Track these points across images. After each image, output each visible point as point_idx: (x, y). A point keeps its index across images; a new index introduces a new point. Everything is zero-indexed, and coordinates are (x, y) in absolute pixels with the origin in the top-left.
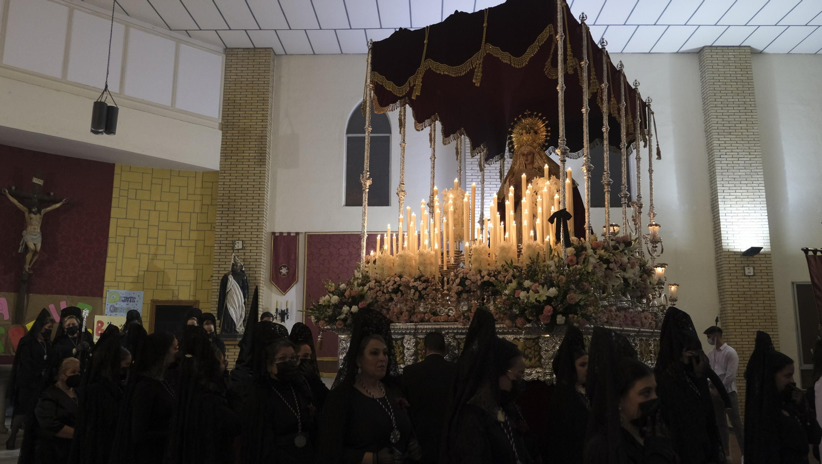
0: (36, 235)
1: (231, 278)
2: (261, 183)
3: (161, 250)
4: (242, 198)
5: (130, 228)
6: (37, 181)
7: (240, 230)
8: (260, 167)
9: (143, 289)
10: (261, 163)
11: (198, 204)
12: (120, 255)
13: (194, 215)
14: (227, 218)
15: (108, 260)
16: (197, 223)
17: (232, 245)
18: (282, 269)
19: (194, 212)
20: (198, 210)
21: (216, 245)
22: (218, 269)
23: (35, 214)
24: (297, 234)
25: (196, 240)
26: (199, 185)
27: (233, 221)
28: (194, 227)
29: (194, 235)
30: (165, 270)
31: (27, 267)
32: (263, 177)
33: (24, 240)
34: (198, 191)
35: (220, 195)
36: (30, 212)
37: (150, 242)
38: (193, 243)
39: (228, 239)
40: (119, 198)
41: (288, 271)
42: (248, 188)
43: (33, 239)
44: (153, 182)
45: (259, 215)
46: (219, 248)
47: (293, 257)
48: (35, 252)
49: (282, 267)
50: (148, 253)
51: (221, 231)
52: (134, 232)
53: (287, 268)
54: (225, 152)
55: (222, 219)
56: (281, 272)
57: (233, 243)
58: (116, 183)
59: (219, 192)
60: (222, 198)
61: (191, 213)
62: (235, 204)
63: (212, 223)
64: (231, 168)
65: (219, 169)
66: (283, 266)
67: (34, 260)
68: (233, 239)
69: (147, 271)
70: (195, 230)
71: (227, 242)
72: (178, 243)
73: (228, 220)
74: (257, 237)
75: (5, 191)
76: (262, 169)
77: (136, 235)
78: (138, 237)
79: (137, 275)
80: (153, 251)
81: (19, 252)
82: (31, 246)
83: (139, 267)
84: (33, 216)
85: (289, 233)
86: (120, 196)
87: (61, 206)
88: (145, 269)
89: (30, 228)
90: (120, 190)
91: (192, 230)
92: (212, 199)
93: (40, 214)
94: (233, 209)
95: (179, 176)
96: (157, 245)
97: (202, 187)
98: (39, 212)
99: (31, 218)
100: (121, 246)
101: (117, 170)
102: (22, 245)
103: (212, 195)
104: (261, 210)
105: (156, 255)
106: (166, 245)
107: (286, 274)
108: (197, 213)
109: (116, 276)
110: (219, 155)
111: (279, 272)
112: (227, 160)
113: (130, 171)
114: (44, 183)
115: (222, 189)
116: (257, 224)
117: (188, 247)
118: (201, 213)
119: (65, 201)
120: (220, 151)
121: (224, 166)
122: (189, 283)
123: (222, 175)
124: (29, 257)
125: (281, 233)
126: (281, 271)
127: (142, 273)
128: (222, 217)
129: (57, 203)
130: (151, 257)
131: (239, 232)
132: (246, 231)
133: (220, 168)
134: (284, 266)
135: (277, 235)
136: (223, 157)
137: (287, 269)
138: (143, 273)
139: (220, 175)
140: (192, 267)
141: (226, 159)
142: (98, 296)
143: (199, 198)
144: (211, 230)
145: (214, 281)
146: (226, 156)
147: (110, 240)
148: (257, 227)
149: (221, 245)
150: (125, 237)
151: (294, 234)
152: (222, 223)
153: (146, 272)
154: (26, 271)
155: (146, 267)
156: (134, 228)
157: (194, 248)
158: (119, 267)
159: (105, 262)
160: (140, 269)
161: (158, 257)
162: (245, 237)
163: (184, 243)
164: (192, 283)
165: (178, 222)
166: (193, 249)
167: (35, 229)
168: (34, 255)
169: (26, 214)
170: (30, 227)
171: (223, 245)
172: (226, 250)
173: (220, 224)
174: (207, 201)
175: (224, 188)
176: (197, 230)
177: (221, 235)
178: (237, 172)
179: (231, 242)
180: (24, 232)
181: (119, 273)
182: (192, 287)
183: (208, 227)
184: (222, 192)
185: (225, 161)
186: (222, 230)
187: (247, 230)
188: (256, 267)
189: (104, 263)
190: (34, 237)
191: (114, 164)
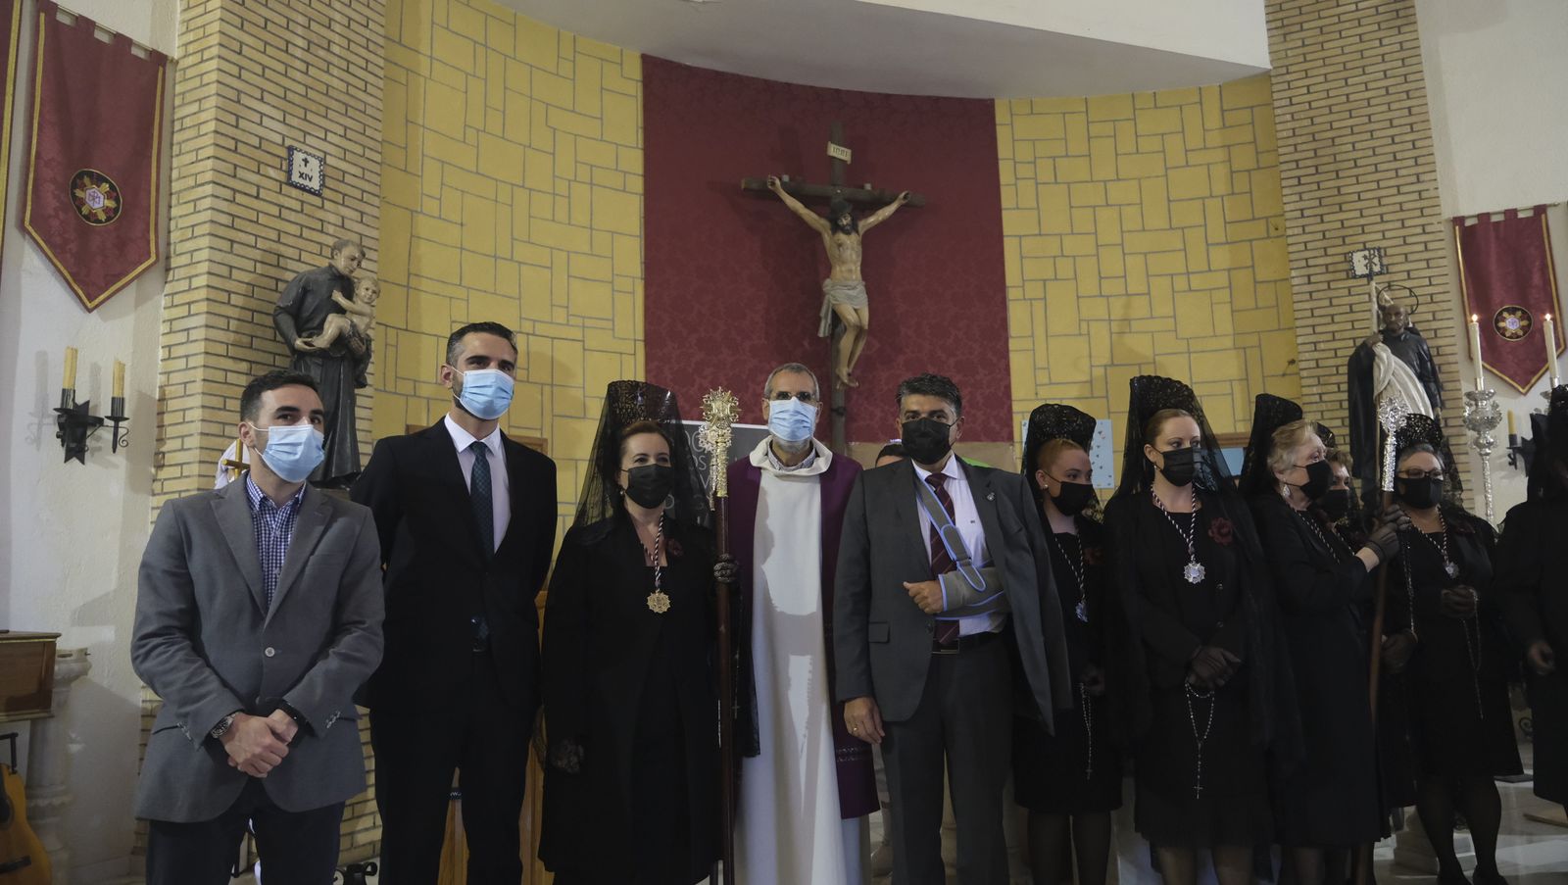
0: (854, 288)
1: (1383, 352)
2: (1411, 78)
3: (1140, 307)
4: (1356, 130)
5: (1055, 257)
6: (838, 152)
7: (1362, 221)
8: (1400, 33)
9: (1109, 413)
10: (1399, 22)
11: (1220, 172)
12: (1040, 332)
13: (1213, 205)
14: (1318, 194)
15: (1013, 344)
16: (1225, 223)
17: (1345, 266)
18: (1504, 319)
19: (1211, 196)
20: (1221, 188)
21: (1293, 273)
22: (1313, 338)
23: (848, 233)
24: (1540, 210)
25: (1229, 270)
26: (1213, 120)
27: (1338, 199)
28: (1217, 233)
29: (1221, 257)
30: (1157, 358)
31: (844, 371)
32: (1414, 60)
33: (829, 301)
34: (1215, 138)
35: (1285, 134)
36: (836, 228)
37: (1108, 287)
38: (1221, 279)
39: (1330, 251)
40: (1016, 185)
41: (1525, 323)
42: (1368, 99)
43: (850, 298)
44: (1092, 134)
45: (1420, 169)
46: (1306, 280)
47: (1537, 279)
48: (860, 331)
49: (1505, 314)
50: (1107, 317)
51: (1304, 232)
52: (1065, 268)
53: (1519, 313)
54: (1280, 15)
55: (1301, 199)
56: (1505, 329)
57: (1348, 258)
58: (1004, 149)
59: (1279, 127)
60: (1291, 141)
61: (1203, 198)
62: (1336, 150)
63: (1267, 218)
64: (1304, 54)
65: (1270, 67)
66: (1507, 310)
67: (858, 353)
68: (1346, 249)
69: (1113, 365)
70: (1222, 244)
71: (1328, 260)
72: (1181, 283)
73: (1320, 199)
74: (1424, 232)
75: (773, 184)
76: (1408, 37)
77: (1071, 275)
78: (1076, 278)
79: (1086, 378)
80: (1118, 312)
81: (821, 335)
82: (849, 314)
83: (1090, 356)
84: (842, 237)
85: (1511, 214)
86: (1017, 179)
87: (897, 211)
88: (1106, 360)
89: (838, 271)
90: (1015, 163)
91: (1212, 244)
92: (1257, 153)
93: (857, 232)
94: (1332, 167)
95: (1156, 107)
96: (1127, 295)
97: (1224, 127)
98: (854, 228)
99: (840, 245)
100: (1038, 306)
101: (1001, 115)
102: (826, 317)
103: (1255, 142)
104: (1424, 152)
105: (1127, 320)
106: (1149, 294)
107: (1521, 333)
108: (1222, 197)
109: (1037, 385)
110: (1264, 27)
111: (1499, 328)
112: (1288, 38)
113: (1032, 113)
114: (853, 155)
115: (1288, 117)
116: (1415, 196)
117: (1211, 290)
118: (1233, 194)
119: (905, 197)
120: (1263, 18)
121: (1283, 54)
122: (1226, 388)
123: (1280, 79)
124: (846, 342)
125: (1484, 217)
126: (1502, 324)
127: (1099, 372)
128: (1300, 194)
129: (888, 203)
130: (1115, 327)
131: (1363, 226)
132: (1382, 221)
133: (1272, 62)
134: (1512, 311)
135: (1468, 223)
136: (1275, 32)
137: (1522, 319)
138: (1102, 370)
139: (1274, 80)
140: (1228, 342)
141: (1285, 35)
142: (1003, 440)
143: (1220, 155)
144: (1268, 237)
145: (1304, 374)
146: (1283, 26)
147: (1012, 294)
148: (1419, 204)
149: (1312, 271)
150: (1045, 281)
151: (1530, 214)
152: (1302, 210)
153: (1108, 368)
154: (843, 383)
155: (1108, 355)
156: (1063, 256)
157: (1228, 290)
158: (1041, 363)
159: (1007, 351)
160: (1095, 362)
161: (1135, 326)
162: (1384, 238)
163: (1196, 282)
164: (1237, 387)
165: (1171, 228)
166: (1225, 295)
167: (850, 271)
168: (857, 339)
169: (827, 237)
170: (838, 268)
171: (1317, 270)
172: (1329, 282)
173: (1298, 214)
174: (1244, 159)
175: (1292, 114)
176: (1227, 243)
177: (1305, 243)
178: (1327, 61)
179: (1342, 258)
180: (828, 282)
181: (1043, 378)
182: (1238, 396)
183: (1260, 228)
184: (1290, 125)
185: (1285, 41)
186: (1307, 229)
187: (1385, 218)
188: (1434, 319)
189: (1004, 354)
190: (851, 292)
191: (992, 101)
